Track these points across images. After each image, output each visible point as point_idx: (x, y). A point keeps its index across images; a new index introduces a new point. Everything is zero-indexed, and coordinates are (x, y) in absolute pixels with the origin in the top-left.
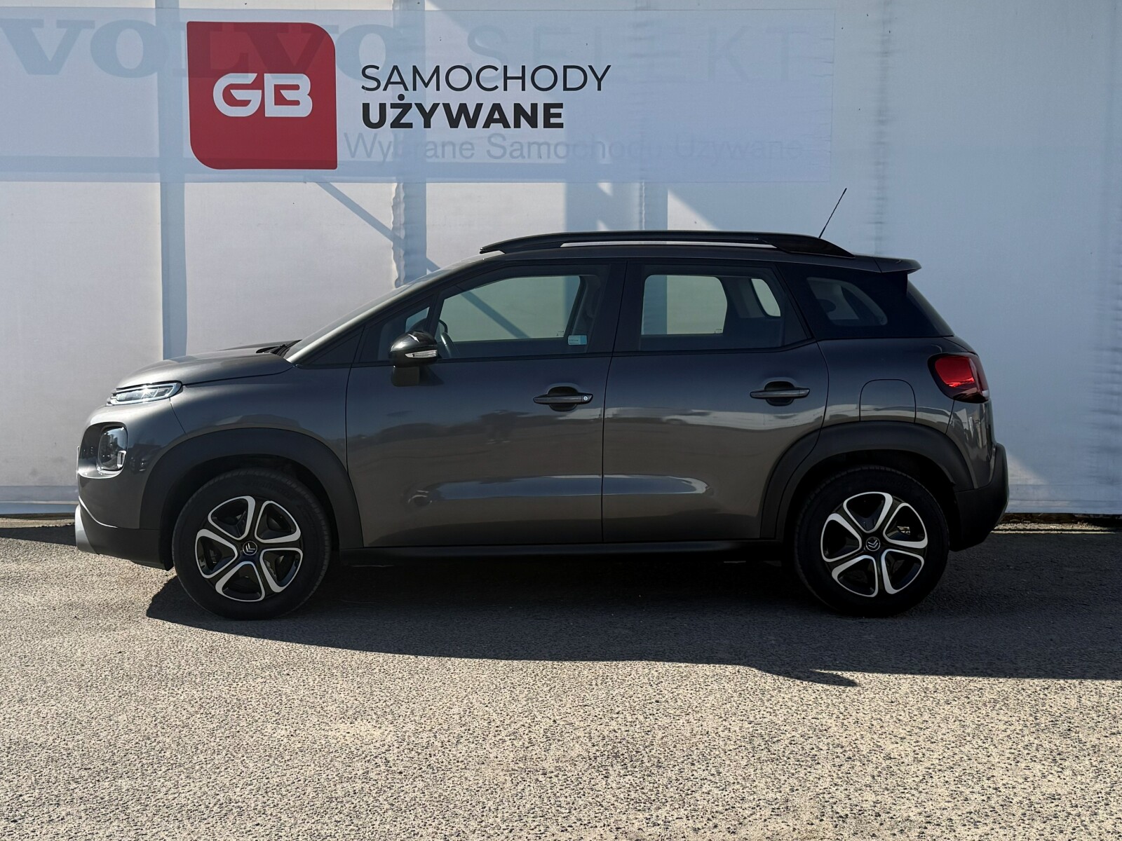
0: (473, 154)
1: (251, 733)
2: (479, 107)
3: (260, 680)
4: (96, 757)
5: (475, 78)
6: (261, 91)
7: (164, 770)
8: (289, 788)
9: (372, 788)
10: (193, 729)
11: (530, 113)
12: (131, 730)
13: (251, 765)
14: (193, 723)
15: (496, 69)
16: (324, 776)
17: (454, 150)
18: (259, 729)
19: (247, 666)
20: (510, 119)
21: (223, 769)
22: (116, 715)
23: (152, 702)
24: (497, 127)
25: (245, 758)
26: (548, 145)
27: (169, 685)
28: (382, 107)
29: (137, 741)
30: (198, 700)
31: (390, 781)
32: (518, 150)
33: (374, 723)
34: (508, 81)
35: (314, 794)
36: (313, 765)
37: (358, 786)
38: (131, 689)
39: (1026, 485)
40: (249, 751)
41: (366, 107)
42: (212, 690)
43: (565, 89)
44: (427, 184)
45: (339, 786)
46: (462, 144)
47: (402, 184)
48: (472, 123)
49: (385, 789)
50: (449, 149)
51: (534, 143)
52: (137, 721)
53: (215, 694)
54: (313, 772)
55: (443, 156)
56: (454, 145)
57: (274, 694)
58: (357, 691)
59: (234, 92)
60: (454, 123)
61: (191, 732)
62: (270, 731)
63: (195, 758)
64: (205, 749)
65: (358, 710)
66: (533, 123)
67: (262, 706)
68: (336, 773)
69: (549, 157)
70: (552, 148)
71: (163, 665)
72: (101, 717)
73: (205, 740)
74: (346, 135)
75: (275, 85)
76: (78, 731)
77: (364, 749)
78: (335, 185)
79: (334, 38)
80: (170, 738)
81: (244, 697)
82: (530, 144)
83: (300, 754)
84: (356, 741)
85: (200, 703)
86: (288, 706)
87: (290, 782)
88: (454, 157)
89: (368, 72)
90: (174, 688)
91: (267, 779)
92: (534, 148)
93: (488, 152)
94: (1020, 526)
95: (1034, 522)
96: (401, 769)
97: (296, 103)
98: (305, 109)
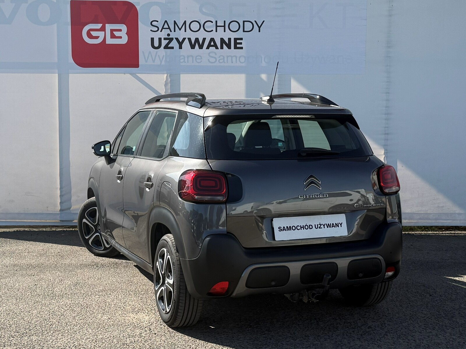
0: (201, 61)
1: (91, 318)
2: (204, 39)
3: (97, 296)
4: (22, 328)
5: (202, 26)
6: (104, 32)
7: (52, 333)
8: (106, 340)
9: (142, 340)
10: (66, 316)
11: (227, 42)
12: (38, 316)
13: (90, 331)
14: (66, 314)
15: (212, 22)
16: (122, 335)
17: (193, 59)
18: (95, 316)
19: (92, 291)
20: (219, 45)
21: (78, 332)
22: (32, 310)
23: (48, 305)
24: (212, 49)
25: (87, 328)
26: (236, 57)
27: (57, 298)
28: (160, 39)
29: (41, 321)
30: (69, 304)
31: (151, 337)
32: (222, 59)
33: (146, 314)
34: (218, 27)
35: (117, 342)
36: (117, 331)
37: (136, 339)
38: (39, 300)
39: (455, 213)
40: (90, 325)
41: (152, 39)
42: (76, 300)
43: (244, 31)
44: (181, 75)
45: (128, 339)
46: (197, 56)
47: (169, 75)
48: (201, 47)
49: (148, 340)
50: (190, 59)
51: (229, 56)
52: (41, 313)
53: (77, 302)
54: (117, 333)
55: (188, 62)
56: (193, 57)
57: (103, 302)
58: (140, 301)
59: (92, 33)
60: (193, 47)
61: (65, 318)
62: (100, 317)
63: (66, 328)
64: (70, 324)
65: (140, 309)
66: (229, 47)
67: (97, 307)
68: (127, 334)
69: (236, 62)
70: (238, 59)
71: (54, 290)
72: (25, 311)
73: (71, 320)
74: (143, 52)
75: (111, 29)
76: (15, 317)
77: (140, 324)
78: (139, 75)
79: (138, 8)
80: (55, 320)
81: (90, 303)
82: (227, 57)
83: (112, 326)
84: (138, 321)
85: (70, 305)
86: (109, 306)
87: (106, 338)
88: (193, 62)
89: (153, 23)
90: (59, 299)
91: (97, 336)
92: (230, 58)
93: (209, 60)
94: (453, 232)
95: (459, 230)
96: (156, 332)
97: (121, 37)
98: (124, 40)
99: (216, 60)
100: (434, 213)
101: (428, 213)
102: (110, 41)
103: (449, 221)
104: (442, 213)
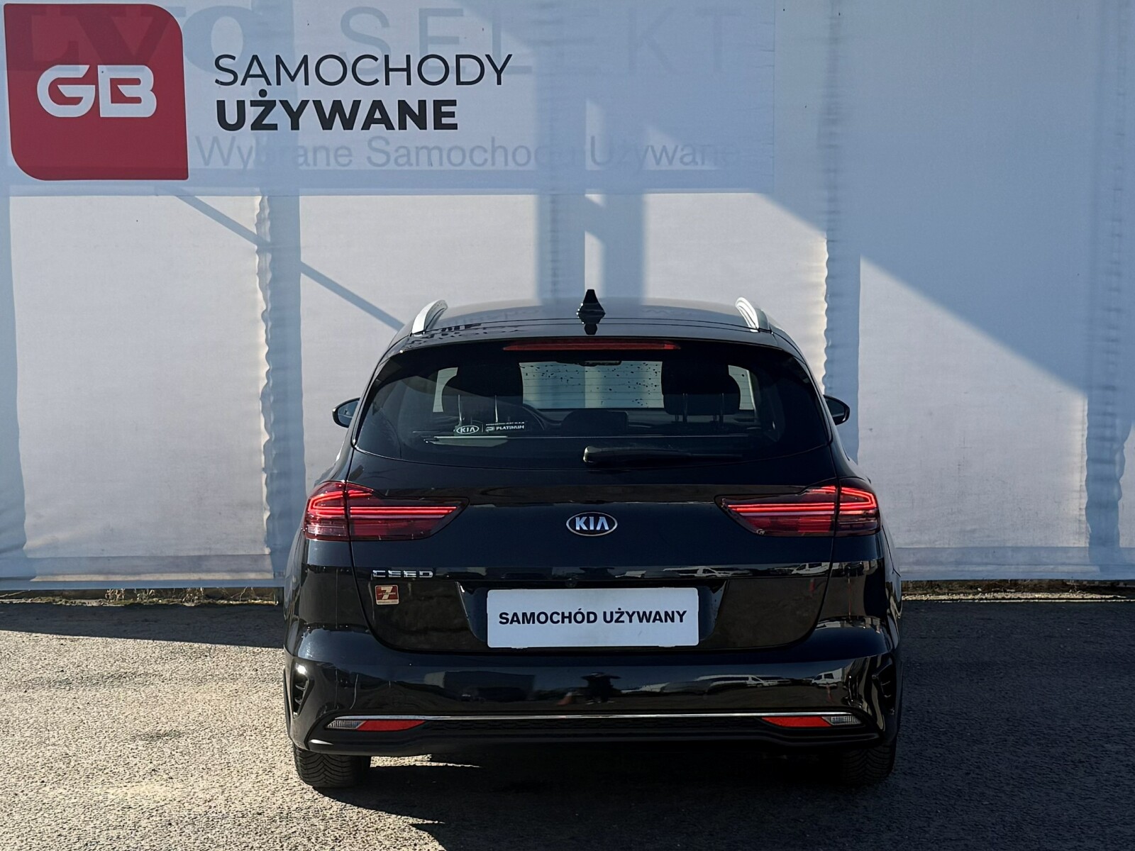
0: (350, 162)
2: (356, 104)
5: (350, 69)
6: (94, 86)
11: (417, 112)
15: (376, 59)
17: (328, 156)
20: (394, 117)
24: (378, 129)
26: (440, 149)
28: (241, 104)
32: (404, 156)
34: (390, 73)
41: (221, 105)
43: (459, 82)
44: (300, 197)
46: (337, 150)
47: (267, 197)
48: (348, 124)
50: (321, 156)
51: (422, 148)
55: (315, 163)
59: (62, 88)
60: (327, 124)
66: (422, 125)
69: (441, 164)
70: (445, 154)
74: (198, 139)
75: (111, 79)
79: (181, 22)
82: (418, 149)
88: (328, 164)
89: (223, 62)
92: (423, 154)
97: (137, 100)
98: (147, 107)
99: (388, 161)
100: (952, 548)
101: (937, 547)
102: (109, 110)
103: (990, 568)
104: (972, 548)
